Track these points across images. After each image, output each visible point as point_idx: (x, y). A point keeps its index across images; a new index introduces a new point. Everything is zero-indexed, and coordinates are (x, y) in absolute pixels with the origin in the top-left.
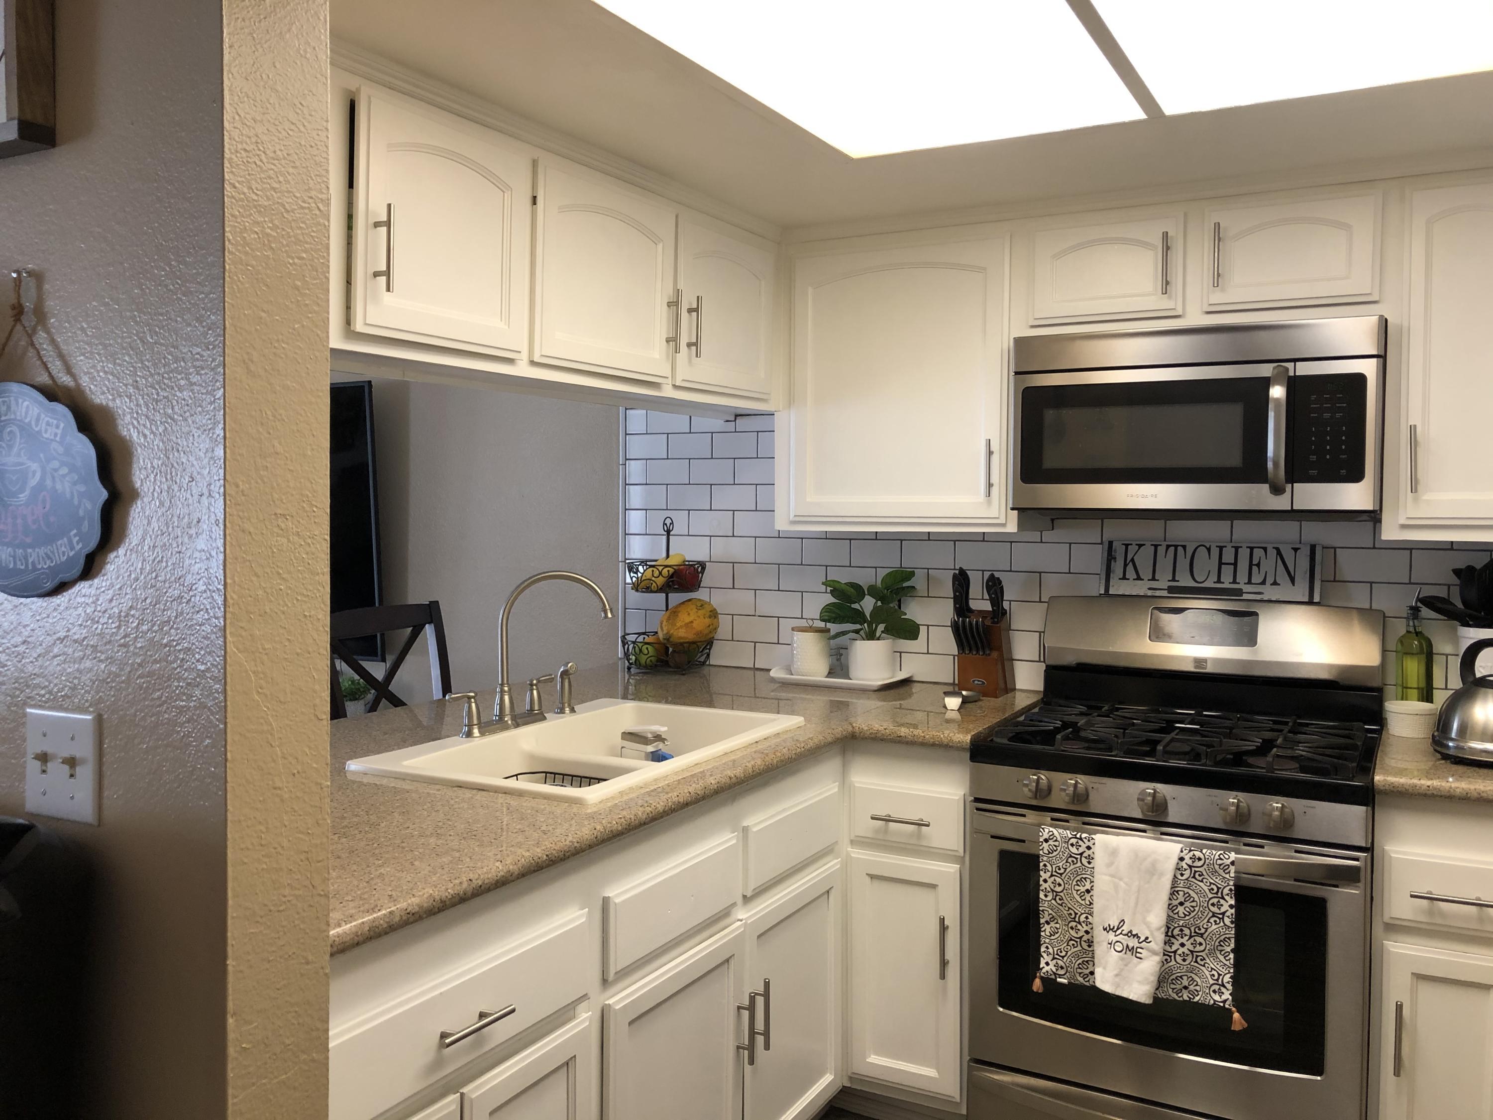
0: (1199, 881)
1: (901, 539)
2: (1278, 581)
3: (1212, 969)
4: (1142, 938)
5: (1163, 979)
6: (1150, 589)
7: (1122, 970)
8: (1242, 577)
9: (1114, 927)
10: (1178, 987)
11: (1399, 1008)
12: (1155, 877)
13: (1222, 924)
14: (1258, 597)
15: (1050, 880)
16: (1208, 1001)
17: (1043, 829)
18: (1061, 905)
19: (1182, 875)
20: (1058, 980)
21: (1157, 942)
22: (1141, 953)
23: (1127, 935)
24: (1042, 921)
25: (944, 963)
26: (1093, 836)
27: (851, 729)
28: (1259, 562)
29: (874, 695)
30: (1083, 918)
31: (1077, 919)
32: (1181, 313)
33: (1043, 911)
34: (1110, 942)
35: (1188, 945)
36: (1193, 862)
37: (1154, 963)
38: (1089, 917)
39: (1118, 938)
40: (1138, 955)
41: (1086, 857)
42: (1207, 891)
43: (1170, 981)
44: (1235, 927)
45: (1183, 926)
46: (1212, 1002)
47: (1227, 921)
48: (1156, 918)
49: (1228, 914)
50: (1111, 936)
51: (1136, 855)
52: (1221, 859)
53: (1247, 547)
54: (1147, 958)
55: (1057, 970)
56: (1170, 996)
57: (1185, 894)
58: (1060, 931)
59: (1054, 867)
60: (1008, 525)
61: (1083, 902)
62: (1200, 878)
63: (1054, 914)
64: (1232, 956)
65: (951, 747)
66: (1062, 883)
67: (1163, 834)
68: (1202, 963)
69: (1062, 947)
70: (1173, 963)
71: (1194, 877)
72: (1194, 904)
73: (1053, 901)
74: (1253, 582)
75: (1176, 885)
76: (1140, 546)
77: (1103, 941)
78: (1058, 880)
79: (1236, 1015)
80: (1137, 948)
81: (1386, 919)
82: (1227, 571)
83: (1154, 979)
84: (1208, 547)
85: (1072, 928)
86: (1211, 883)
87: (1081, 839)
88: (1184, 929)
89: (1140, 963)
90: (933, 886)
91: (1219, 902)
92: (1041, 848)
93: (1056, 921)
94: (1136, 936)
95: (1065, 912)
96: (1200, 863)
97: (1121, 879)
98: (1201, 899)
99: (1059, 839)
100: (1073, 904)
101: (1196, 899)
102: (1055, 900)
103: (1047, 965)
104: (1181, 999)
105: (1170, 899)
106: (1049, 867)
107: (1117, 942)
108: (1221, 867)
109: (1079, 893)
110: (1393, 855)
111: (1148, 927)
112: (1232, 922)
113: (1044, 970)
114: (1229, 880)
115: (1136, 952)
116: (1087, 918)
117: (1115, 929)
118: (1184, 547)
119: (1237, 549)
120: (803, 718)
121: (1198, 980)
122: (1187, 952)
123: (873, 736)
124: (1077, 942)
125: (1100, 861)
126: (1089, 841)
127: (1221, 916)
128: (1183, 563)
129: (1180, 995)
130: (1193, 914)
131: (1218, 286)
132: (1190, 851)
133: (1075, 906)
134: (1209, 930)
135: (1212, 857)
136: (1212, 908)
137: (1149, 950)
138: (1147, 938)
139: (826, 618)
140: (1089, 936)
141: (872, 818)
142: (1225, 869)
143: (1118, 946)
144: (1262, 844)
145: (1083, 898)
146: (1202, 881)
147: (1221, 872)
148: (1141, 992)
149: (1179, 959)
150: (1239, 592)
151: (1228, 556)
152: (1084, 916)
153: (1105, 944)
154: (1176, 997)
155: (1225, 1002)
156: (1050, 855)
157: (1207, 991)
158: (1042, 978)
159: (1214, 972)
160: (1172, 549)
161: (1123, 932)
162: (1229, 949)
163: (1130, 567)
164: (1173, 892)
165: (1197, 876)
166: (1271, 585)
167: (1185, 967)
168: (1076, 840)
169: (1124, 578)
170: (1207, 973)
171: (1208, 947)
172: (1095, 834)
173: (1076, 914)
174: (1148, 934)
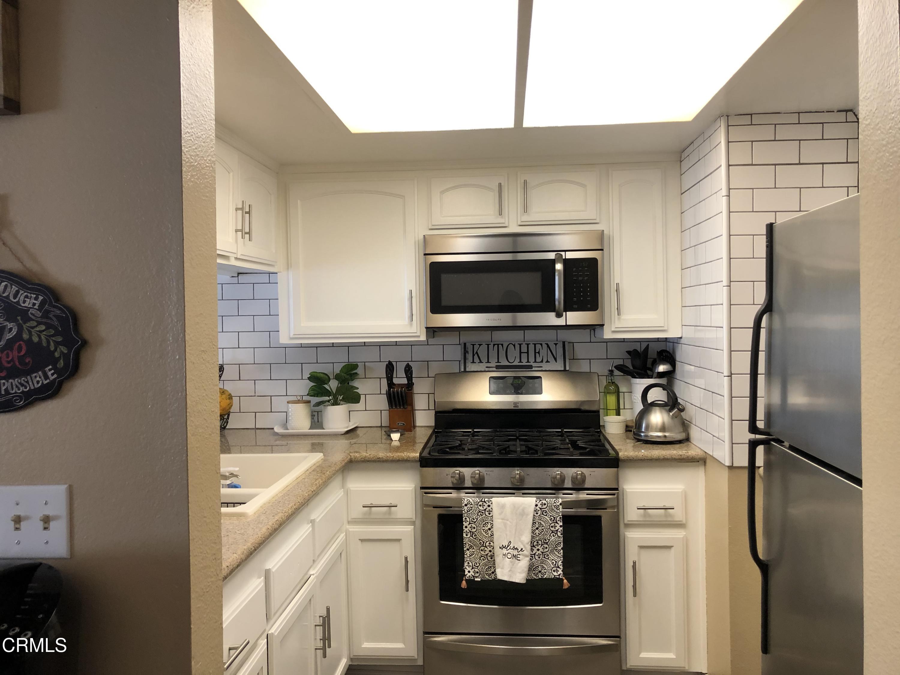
0: (545, 515)
1: (348, 346)
2: (549, 361)
3: (552, 560)
4: (520, 550)
5: (531, 568)
6: (487, 367)
7: (511, 568)
8: (532, 359)
9: (505, 546)
10: (537, 572)
11: (634, 563)
12: (524, 517)
13: (557, 536)
14: (540, 369)
15: (469, 527)
16: (551, 576)
17: (464, 499)
18: (476, 539)
19: (537, 513)
20: (476, 579)
21: (527, 551)
22: (519, 557)
23: (513, 549)
24: (465, 549)
25: (407, 582)
26: (491, 499)
27: (349, 457)
28: (539, 351)
29: (342, 437)
30: (487, 544)
31: (484, 545)
32: (507, 225)
33: (465, 544)
34: (504, 554)
35: (541, 550)
36: (542, 506)
37: (526, 562)
38: (491, 543)
39: (508, 551)
40: (518, 559)
41: (487, 511)
42: (549, 520)
43: (532, 570)
44: (563, 537)
45: (538, 540)
46: (553, 576)
47: (559, 534)
48: (526, 538)
49: (559, 530)
50: (505, 551)
51: (515, 507)
52: (555, 503)
53: (533, 344)
54: (522, 559)
55: (475, 574)
56: (533, 577)
57: (539, 523)
58: (475, 553)
59: (471, 519)
60: (421, 336)
61: (487, 536)
62: (545, 514)
63: (471, 544)
64: (562, 551)
65: (409, 461)
66: (475, 527)
67: (523, 494)
68: (547, 558)
69: (477, 561)
70: (534, 560)
71: (543, 514)
72: (543, 528)
73: (471, 538)
74: (537, 361)
75: (534, 519)
76: (480, 345)
77: (500, 555)
78: (473, 525)
79: (565, 581)
80: (517, 555)
81: (626, 522)
82: (524, 356)
83: (526, 570)
84: (514, 344)
85: (482, 550)
86: (551, 516)
87: (485, 502)
88: (538, 541)
89: (519, 562)
90: (399, 540)
91: (555, 525)
92: (463, 509)
93: (473, 548)
94: (517, 549)
95: (478, 542)
96: (545, 507)
97: (507, 520)
98: (546, 525)
99: (473, 503)
100: (482, 537)
101: (544, 525)
102: (472, 536)
103: (469, 572)
104: (538, 578)
105: (532, 527)
106: (468, 519)
107: (508, 553)
108: (555, 507)
109: (484, 531)
110: (627, 491)
111: (522, 543)
112: (561, 534)
113: (467, 576)
114: (559, 513)
115: (517, 557)
116: (490, 543)
117: (506, 547)
118: (502, 345)
119: (528, 345)
120: (322, 454)
121: (546, 567)
122: (541, 553)
123: (363, 460)
124: (485, 557)
125: (496, 512)
126: (489, 502)
127: (556, 532)
128: (502, 353)
129: (537, 576)
130: (542, 533)
131: (526, 212)
132: (540, 500)
133: (483, 538)
134: (550, 540)
135: (551, 502)
136: (551, 529)
137: (523, 555)
138: (522, 549)
139: (312, 394)
140: (491, 553)
141: (363, 507)
142: (557, 507)
143: (509, 555)
144: (572, 493)
145: (487, 533)
146: (546, 515)
147: (555, 509)
148: (521, 578)
149: (537, 557)
150: (531, 367)
151: (524, 349)
152: (488, 542)
153: (501, 555)
154: (536, 578)
155: (559, 575)
156: (468, 513)
157: (551, 571)
158: (466, 580)
159: (553, 561)
160: (496, 346)
161: (511, 548)
162: (560, 548)
163: (476, 356)
164: (534, 523)
165: (544, 513)
166: (546, 362)
167: (540, 561)
168: (482, 503)
169: (473, 362)
170: (550, 562)
171: (550, 549)
172: (492, 498)
173: (484, 542)
174: (522, 547)
